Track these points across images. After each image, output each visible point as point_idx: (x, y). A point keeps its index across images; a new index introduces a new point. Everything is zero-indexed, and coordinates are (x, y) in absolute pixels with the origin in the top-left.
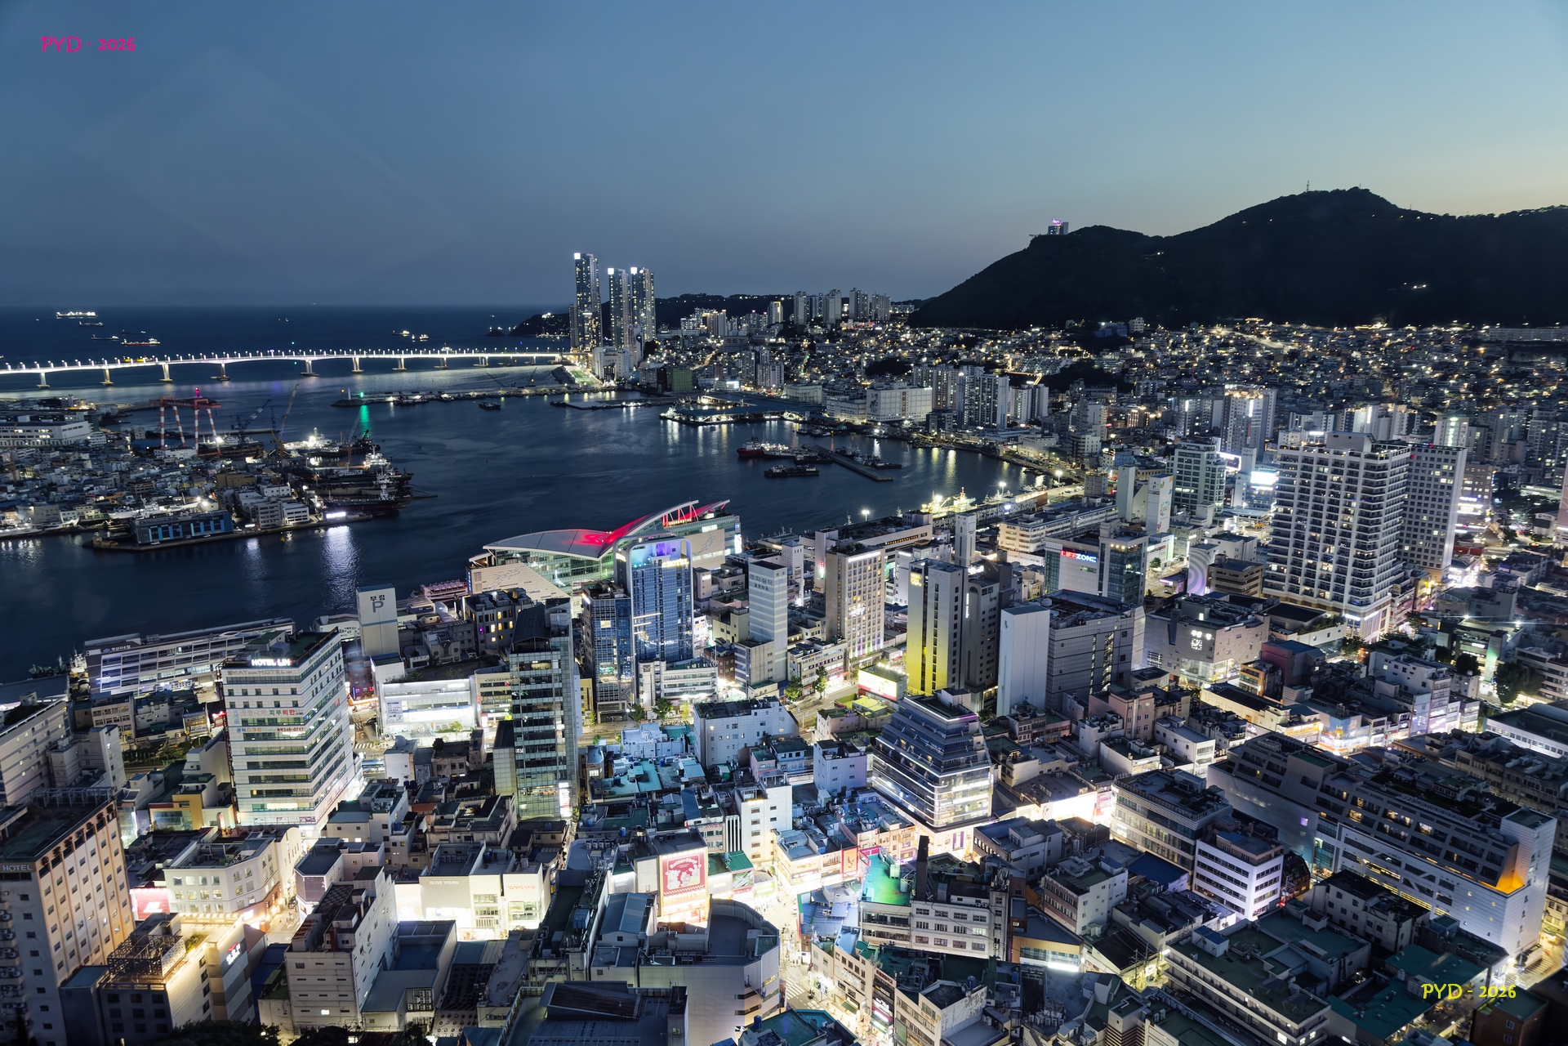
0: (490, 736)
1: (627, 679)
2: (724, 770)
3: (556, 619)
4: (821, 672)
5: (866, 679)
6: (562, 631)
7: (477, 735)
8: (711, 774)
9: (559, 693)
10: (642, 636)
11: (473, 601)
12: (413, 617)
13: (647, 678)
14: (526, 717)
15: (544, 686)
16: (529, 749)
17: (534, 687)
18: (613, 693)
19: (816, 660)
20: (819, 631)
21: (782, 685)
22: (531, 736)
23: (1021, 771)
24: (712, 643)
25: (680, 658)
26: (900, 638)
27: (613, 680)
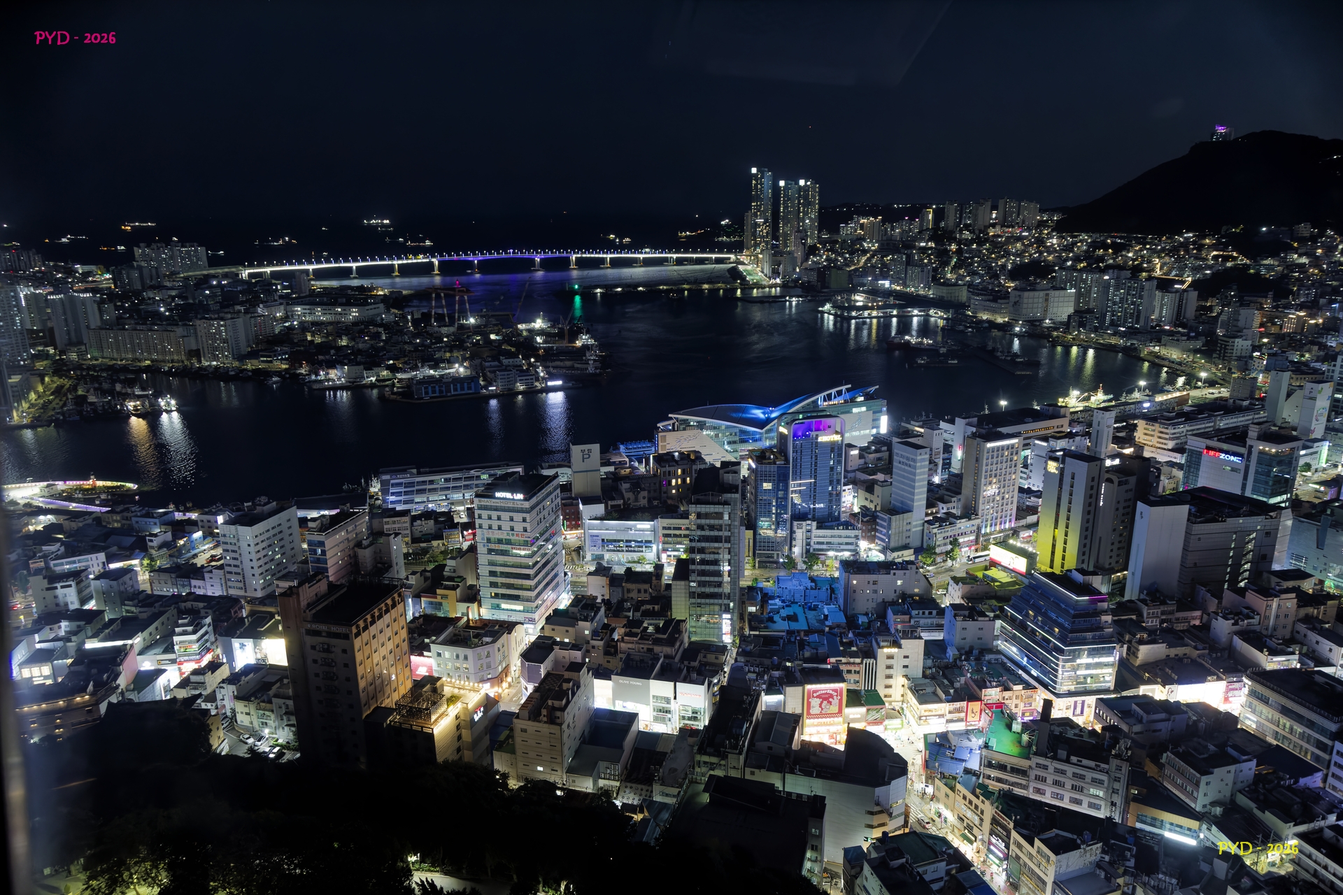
0: (669, 570)
1: (782, 533)
2: (862, 620)
3: (729, 478)
4: (955, 543)
5: (996, 553)
6: (733, 488)
7: (659, 567)
8: (851, 622)
9: (728, 540)
10: (796, 499)
11: (660, 459)
12: (612, 469)
13: (800, 534)
14: (698, 557)
15: (716, 533)
16: (701, 584)
17: (707, 533)
18: (771, 544)
19: (950, 531)
20: (955, 507)
21: (918, 551)
22: (703, 573)
23: (1145, 652)
24: (856, 510)
25: (828, 520)
26: (1031, 519)
27: (770, 533)
